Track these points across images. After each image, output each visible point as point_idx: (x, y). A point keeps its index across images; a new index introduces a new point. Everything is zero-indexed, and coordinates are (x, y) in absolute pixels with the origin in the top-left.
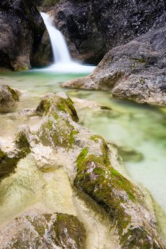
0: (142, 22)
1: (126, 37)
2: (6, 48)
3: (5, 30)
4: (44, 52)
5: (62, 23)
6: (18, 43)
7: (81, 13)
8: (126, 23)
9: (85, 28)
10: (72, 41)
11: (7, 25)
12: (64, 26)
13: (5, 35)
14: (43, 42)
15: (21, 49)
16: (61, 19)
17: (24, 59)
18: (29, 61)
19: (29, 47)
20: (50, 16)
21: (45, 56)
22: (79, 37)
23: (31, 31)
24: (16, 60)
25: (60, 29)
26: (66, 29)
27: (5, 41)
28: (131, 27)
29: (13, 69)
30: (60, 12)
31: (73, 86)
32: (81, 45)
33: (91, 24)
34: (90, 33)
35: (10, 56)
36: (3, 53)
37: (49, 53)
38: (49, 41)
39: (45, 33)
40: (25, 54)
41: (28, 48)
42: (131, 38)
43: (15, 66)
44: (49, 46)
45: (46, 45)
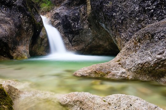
0: (157, 6)
1: (139, 22)
2: (6, 37)
3: (6, 22)
4: (41, 44)
5: (58, 21)
6: (19, 34)
7: (74, 14)
8: (137, 8)
9: (77, 25)
10: (66, 36)
11: (9, 19)
12: (59, 24)
13: (6, 27)
14: (41, 36)
15: (21, 40)
16: (57, 18)
17: (23, 49)
18: (28, 51)
19: (29, 38)
20: (47, 18)
21: (42, 48)
22: (72, 32)
23: (32, 26)
24: (15, 49)
25: (56, 26)
26: (61, 27)
27: (6, 31)
28: (144, 11)
29: (11, 58)
30: (56, 14)
31: (93, 75)
32: (73, 39)
33: (82, 22)
34: (82, 29)
35: (10, 45)
36: (3, 42)
37: (46, 45)
38: (46, 36)
39: (43, 30)
40: (24, 45)
41: (27, 40)
42: (145, 22)
43: (14, 55)
44: (46, 39)
45: (44, 39)
